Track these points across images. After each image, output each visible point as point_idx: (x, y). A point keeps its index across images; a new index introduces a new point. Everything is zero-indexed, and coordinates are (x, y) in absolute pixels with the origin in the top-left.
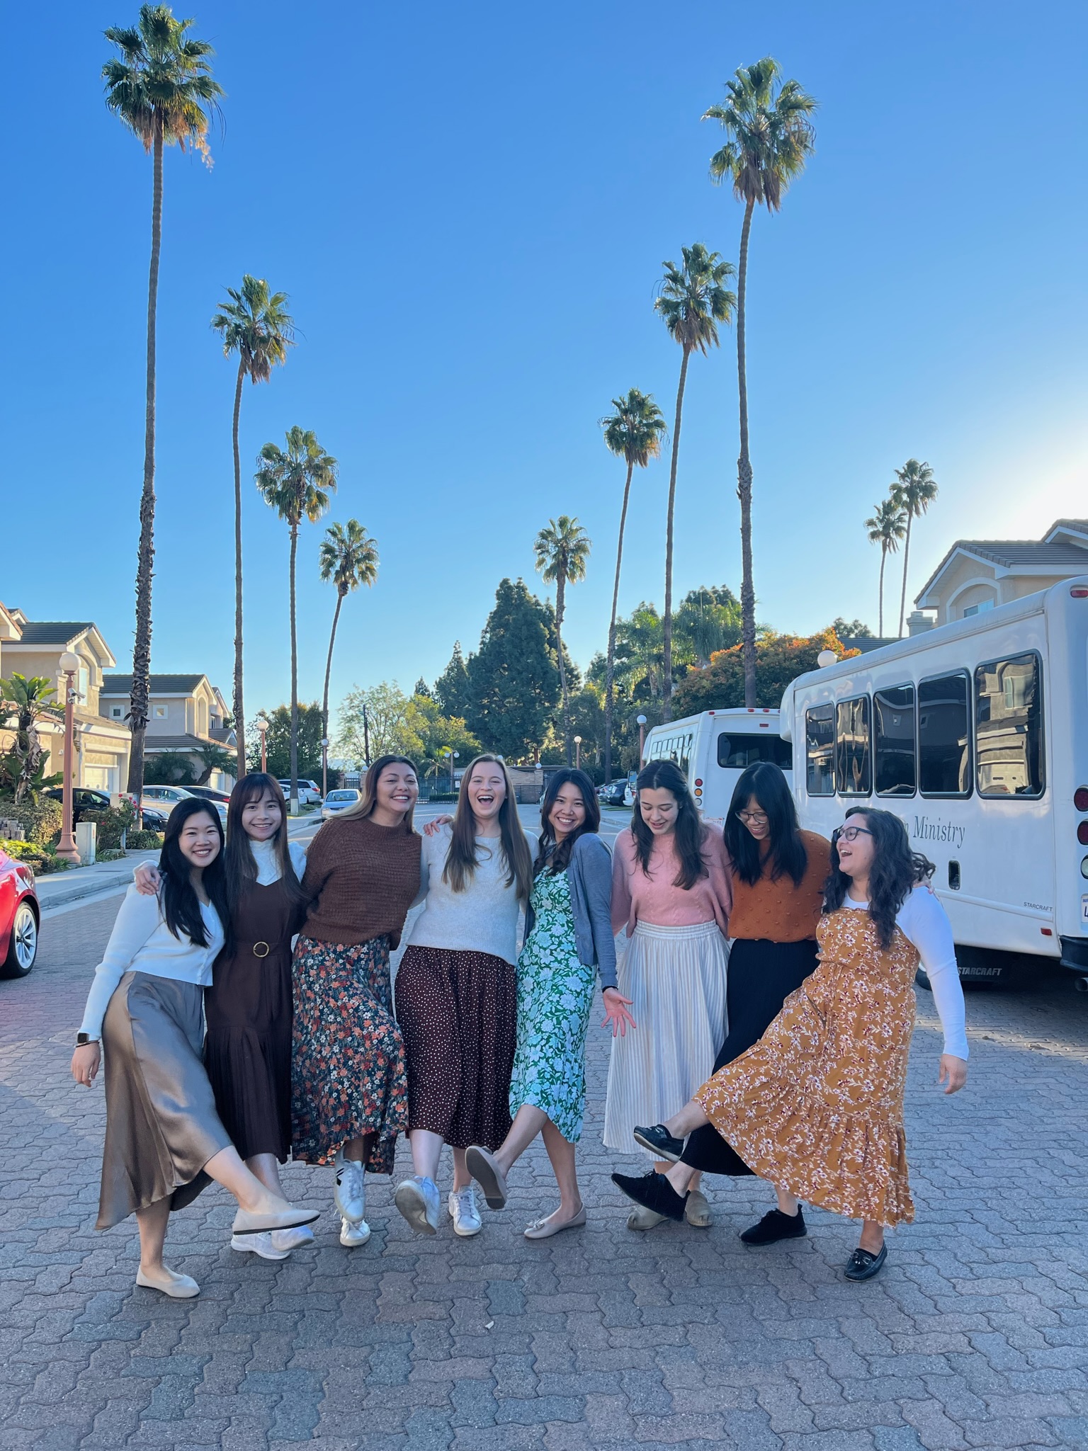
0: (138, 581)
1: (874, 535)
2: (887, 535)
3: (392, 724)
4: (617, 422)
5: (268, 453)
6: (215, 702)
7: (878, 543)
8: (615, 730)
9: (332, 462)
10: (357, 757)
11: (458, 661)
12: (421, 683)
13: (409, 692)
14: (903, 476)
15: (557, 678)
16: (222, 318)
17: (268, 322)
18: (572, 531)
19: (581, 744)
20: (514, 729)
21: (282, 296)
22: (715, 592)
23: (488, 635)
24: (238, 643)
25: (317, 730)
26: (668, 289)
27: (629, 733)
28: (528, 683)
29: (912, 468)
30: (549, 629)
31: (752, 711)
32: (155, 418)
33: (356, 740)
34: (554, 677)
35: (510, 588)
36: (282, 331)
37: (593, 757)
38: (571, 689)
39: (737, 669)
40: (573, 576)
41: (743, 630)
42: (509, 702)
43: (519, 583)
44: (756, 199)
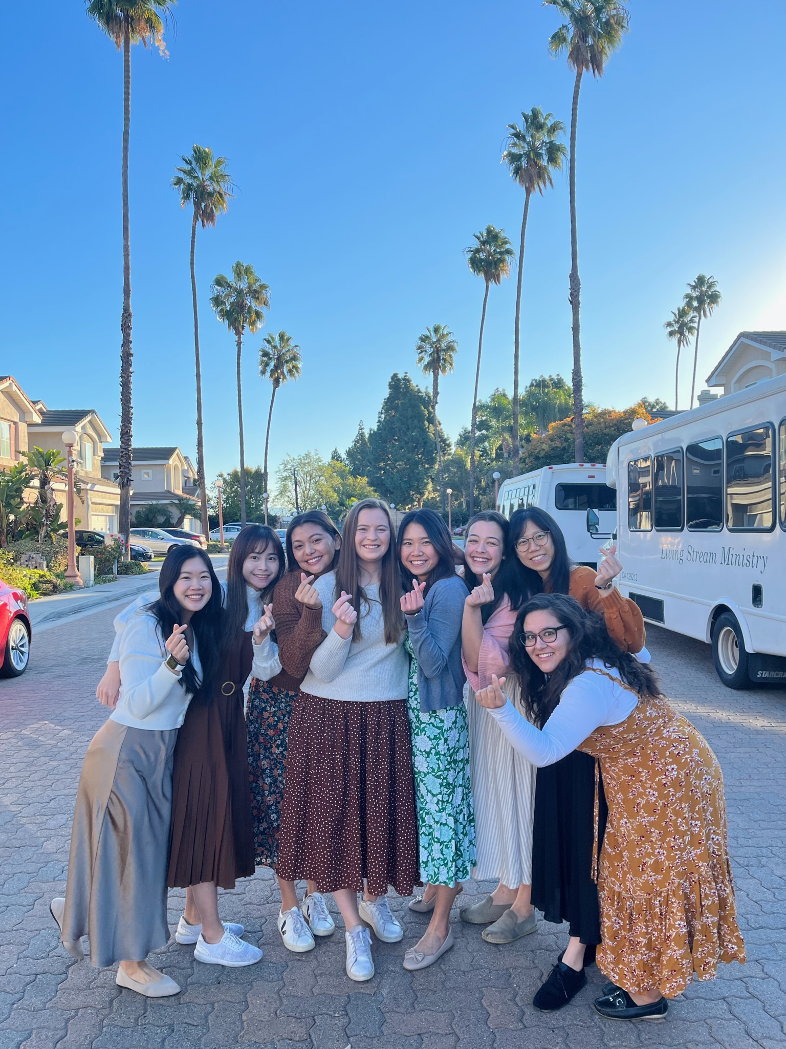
0: (122, 377)
1: (671, 334)
2: (682, 333)
3: (315, 483)
4: (478, 251)
5: (219, 282)
6: (186, 467)
7: (675, 340)
8: (477, 484)
9: (266, 288)
10: (291, 506)
11: (362, 435)
12: (335, 452)
13: (327, 459)
14: (694, 288)
15: (434, 445)
16: (179, 178)
17: (213, 180)
18: (443, 336)
19: (452, 495)
20: (402, 485)
21: (222, 159)
22: (551, 380)
23: (383, 416)
24: (199, 423)
25: (260, 487)
26: (513, 144)
27: (488, 485)
28: (413, 450)
29: (701, 280)
30: (428, 410)
31: (582, 465)
32: (130, 253)
33: (289, 494)
34: (431, 446)
35: (399, 380)
36: (223, 187)
37: (461, 504)
38: (445, 454)
39: (569, 435)
40: (444, 370)
41: (573, 405)
42: (399, 465)
43: (405, 376)
44: (584, 69)
